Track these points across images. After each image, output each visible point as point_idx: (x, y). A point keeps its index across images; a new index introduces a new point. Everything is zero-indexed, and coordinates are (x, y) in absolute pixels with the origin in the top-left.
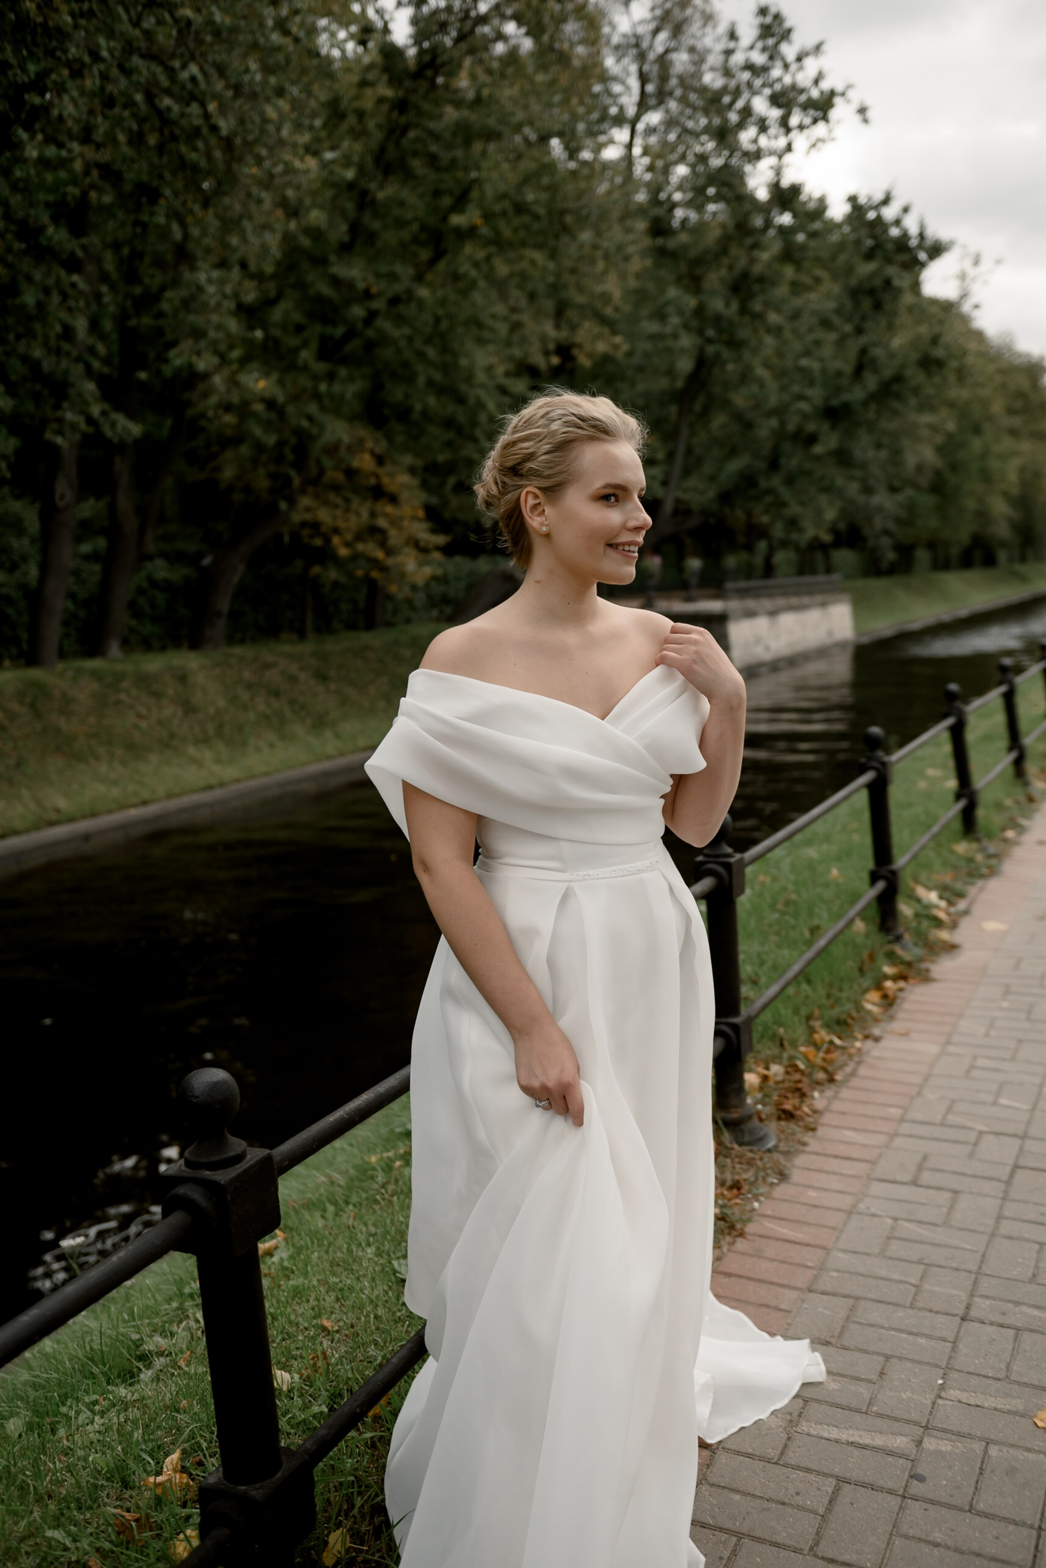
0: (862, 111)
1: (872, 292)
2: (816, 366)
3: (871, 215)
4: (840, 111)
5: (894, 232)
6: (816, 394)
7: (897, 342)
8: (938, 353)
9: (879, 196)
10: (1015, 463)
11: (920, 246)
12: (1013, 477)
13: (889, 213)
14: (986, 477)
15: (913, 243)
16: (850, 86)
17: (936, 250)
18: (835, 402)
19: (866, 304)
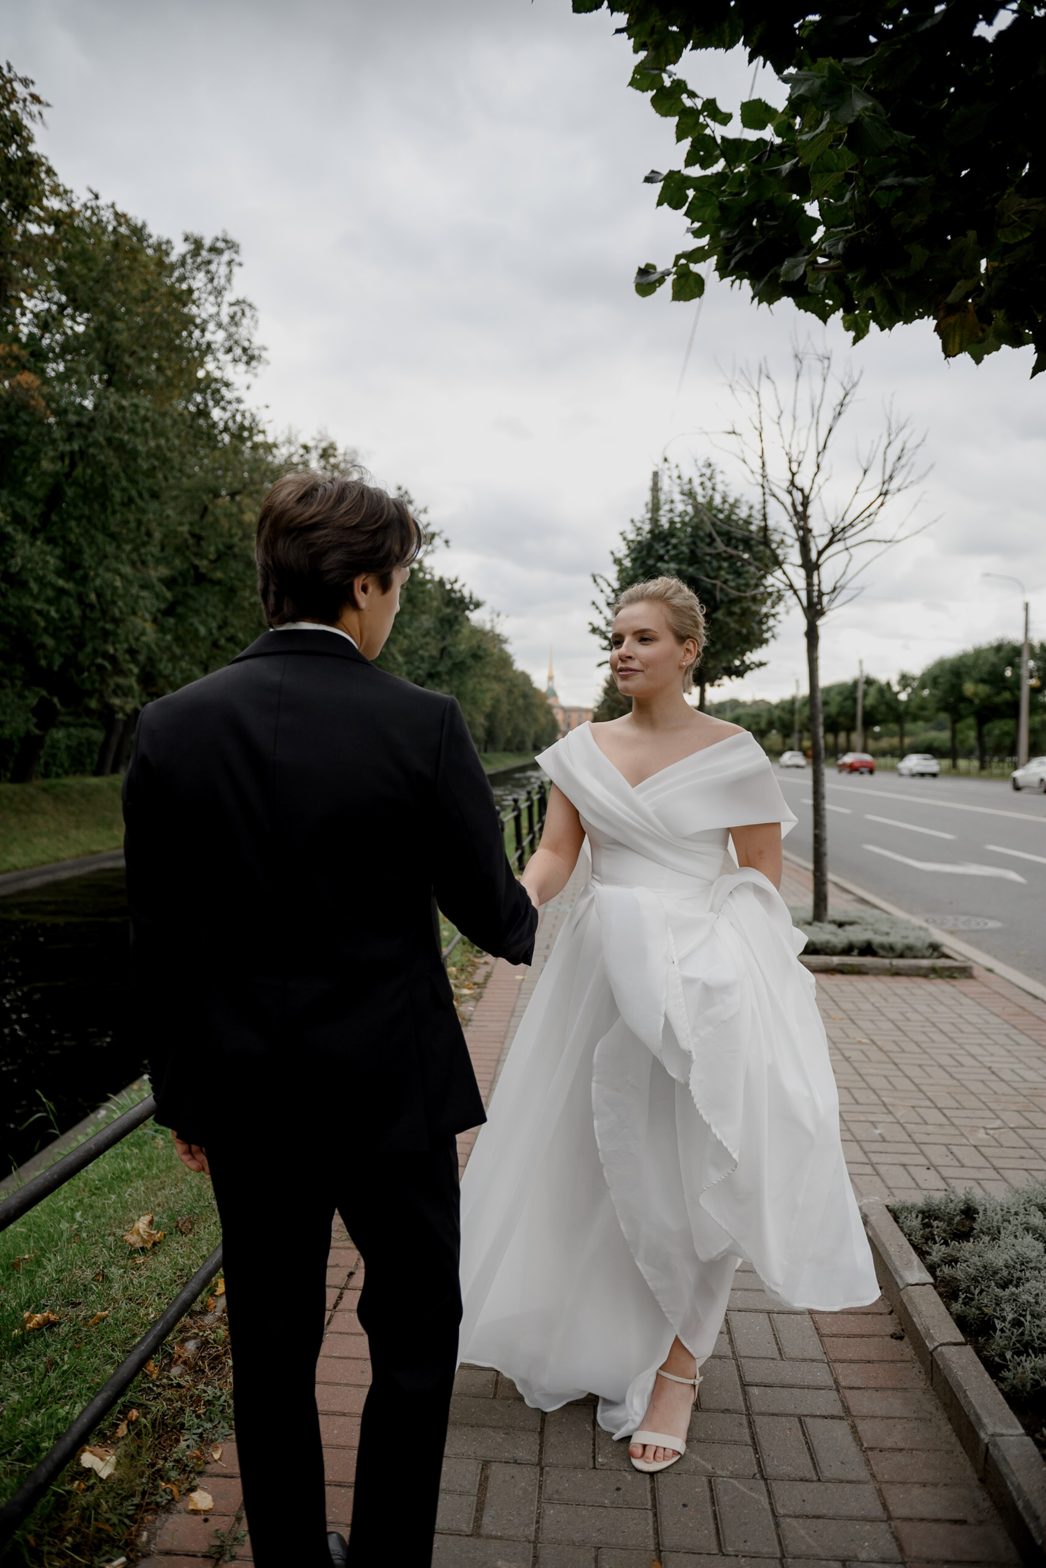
0: (447, 542)
1: (449, 621)
2: (426, 654)
3: (448, 587)
4: (437, 541)
5: (458, 595)
6: (425, 666)
7: (462, 647)
8: (481, 653)
9: (453, 579)
10: (489, 695)
11: (471, 602)
12: (489, 703)
13: (457, 587)
14: (474, 702)
15: (467, 600)
16: (442, 532)
17: (478, 605)
18: (433, 671)
19: (446, 626)
